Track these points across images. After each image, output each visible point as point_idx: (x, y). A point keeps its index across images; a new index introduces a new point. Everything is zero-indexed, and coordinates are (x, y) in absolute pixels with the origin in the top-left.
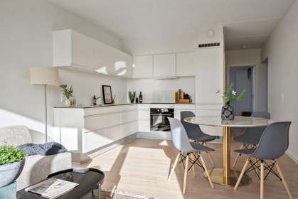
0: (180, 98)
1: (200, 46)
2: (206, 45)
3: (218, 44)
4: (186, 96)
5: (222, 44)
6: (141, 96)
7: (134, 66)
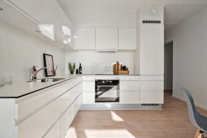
0: (118, 70)
1: (144, 22)
2: (149, 22)
3: (159, 22)
4: (124, 68)
5: (162, 22)
6: (80, 67)
7: (76, 37)
